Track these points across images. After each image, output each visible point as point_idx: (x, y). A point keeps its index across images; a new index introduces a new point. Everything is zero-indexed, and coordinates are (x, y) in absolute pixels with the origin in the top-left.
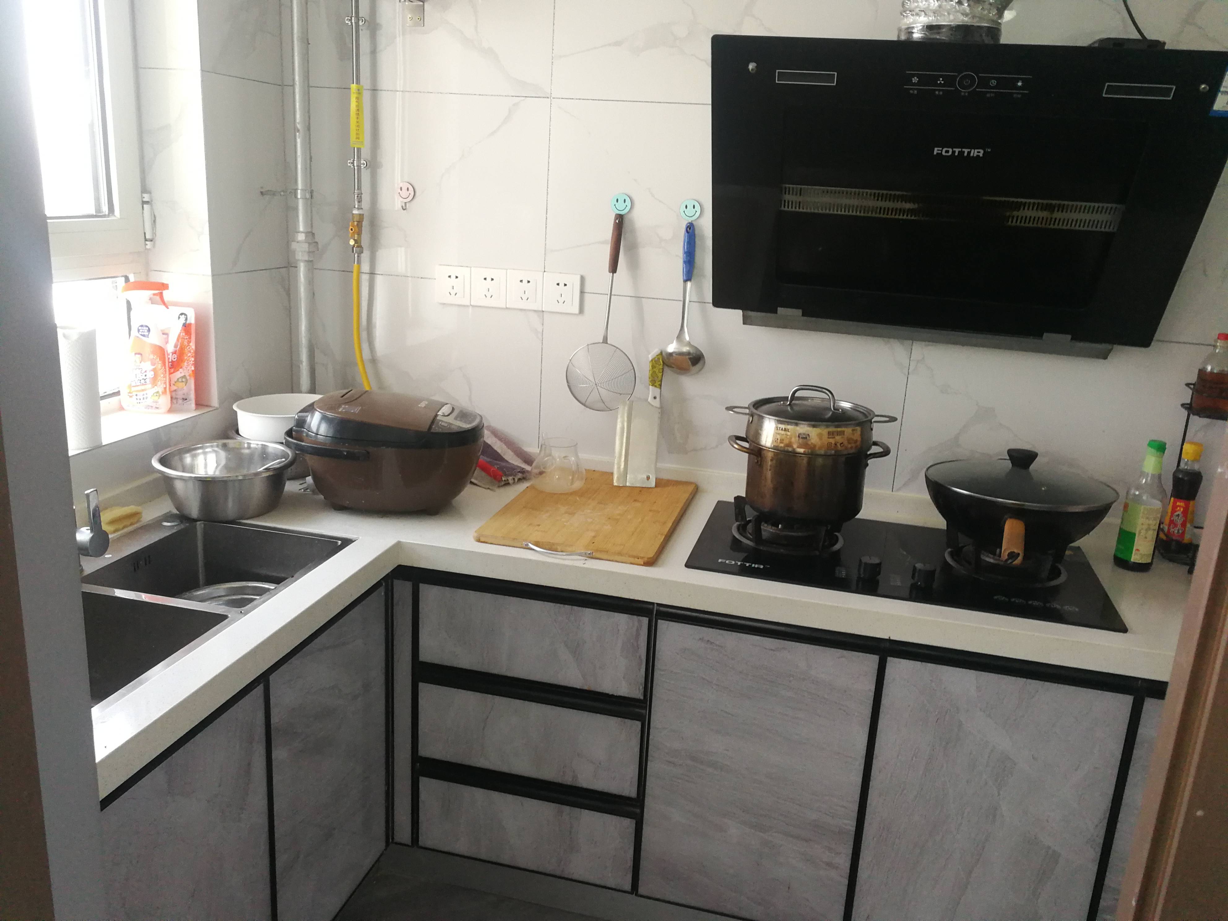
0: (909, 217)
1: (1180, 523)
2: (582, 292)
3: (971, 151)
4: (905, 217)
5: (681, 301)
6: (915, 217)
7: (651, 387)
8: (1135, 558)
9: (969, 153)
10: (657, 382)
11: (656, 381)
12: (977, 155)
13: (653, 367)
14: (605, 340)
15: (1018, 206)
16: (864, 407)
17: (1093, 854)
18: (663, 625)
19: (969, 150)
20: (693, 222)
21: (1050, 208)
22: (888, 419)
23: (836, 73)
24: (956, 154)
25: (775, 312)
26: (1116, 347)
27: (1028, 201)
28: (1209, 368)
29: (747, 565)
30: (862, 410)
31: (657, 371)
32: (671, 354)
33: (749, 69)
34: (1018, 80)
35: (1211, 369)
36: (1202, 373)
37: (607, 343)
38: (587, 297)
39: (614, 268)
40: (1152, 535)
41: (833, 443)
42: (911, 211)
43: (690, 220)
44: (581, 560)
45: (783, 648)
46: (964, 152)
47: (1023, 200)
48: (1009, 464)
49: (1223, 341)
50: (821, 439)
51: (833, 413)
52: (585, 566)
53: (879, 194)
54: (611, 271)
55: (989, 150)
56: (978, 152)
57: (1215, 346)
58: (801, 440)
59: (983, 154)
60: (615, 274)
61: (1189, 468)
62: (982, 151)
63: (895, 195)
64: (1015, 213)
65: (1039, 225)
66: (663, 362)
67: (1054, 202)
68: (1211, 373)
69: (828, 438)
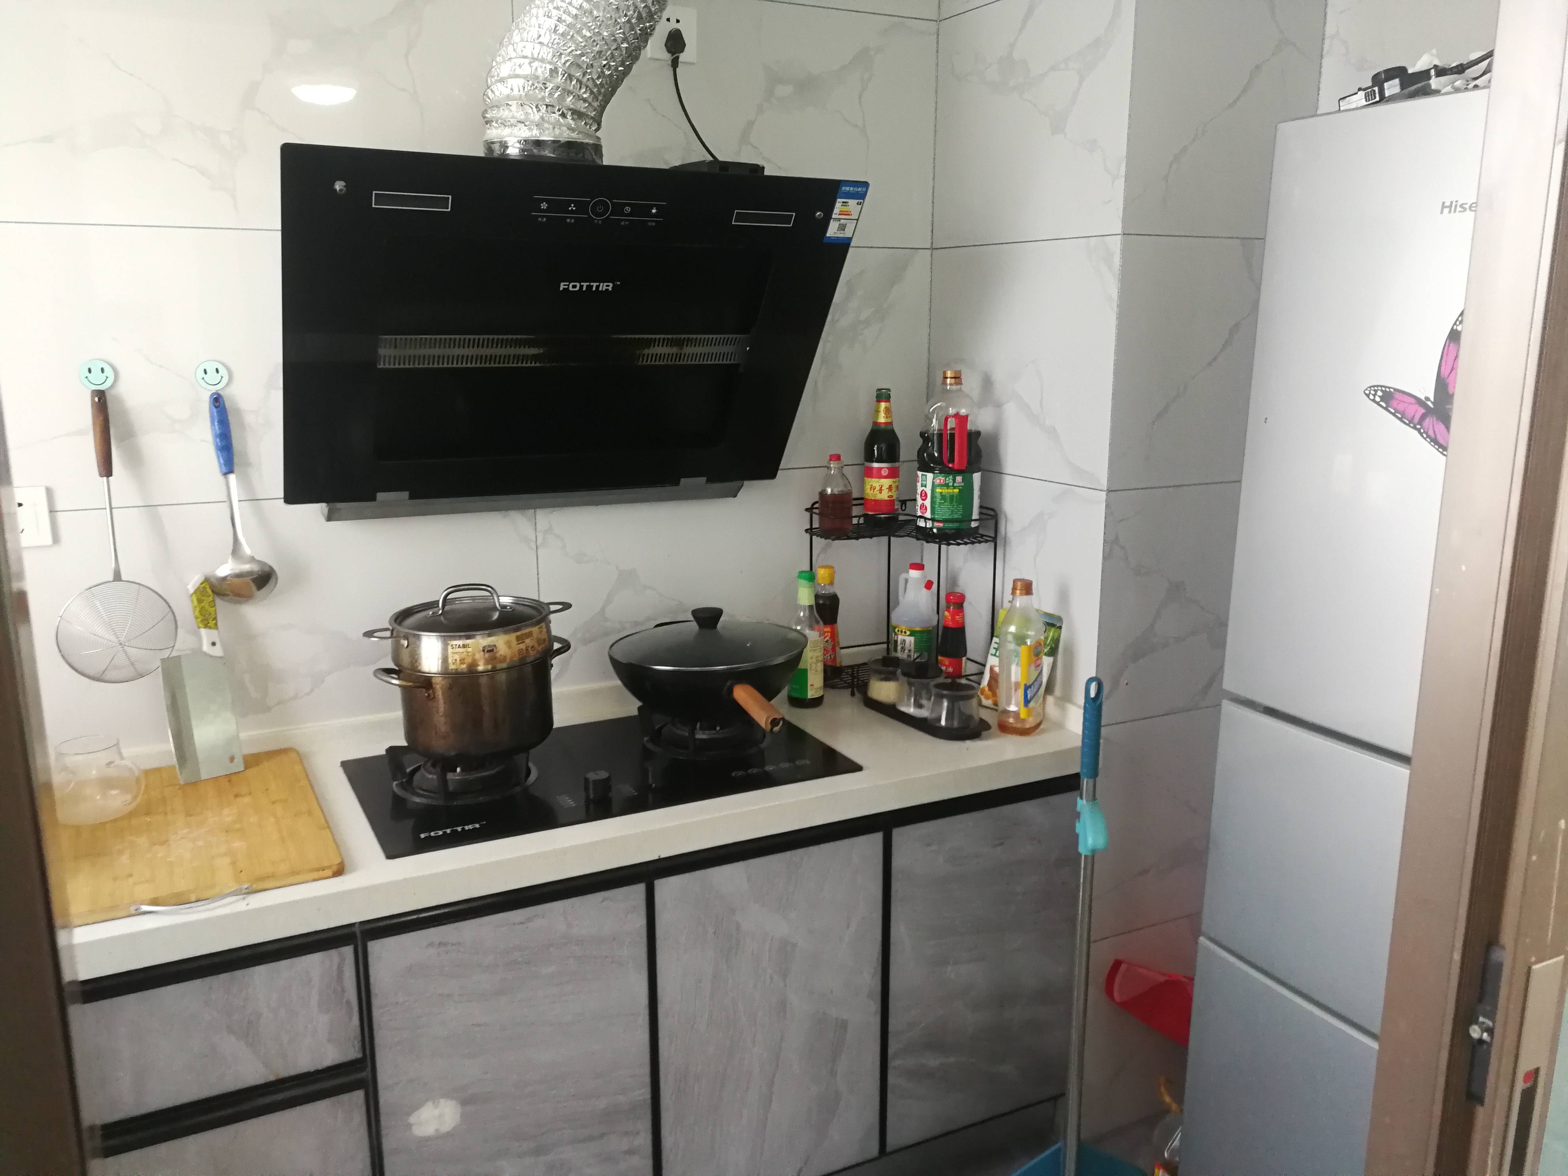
0: (533, 365)
1: (831, 647)
2: (52, 511)
3: (599, 285)
4: (529, 365)
5: (225, 502)
6: (540, 363)
7: (203, 631)
8: (811, 694)
9: (598, 287)
10: (210, 621)
11: (207, 620)
12: (606, 289)
13: (200, 601)
14: (117, 577)
15: (649, 343)
16: (527, 599)
17: (874, 1006)
18: (376, 947)
19: (598, 284)
20: (219, 392)
21: (680, 343)
22: (560, 607)
23: (450, 197)
24: (584, 289)
25: (374, 499)
26: (746, 483)
27: (658, 336)
28: (829, 491)
29: (459, 829)
30: (527, 603)
31: (207, 607)
32: (224, 579)
33: (336, 190)
34: (652, 207)
35: (832, 491)
36: (822, 494)
37: (121, 580)
38: (61, 517)
39: (106, 469)
40: (820, 667)
41: (524, 648)
42: (535, 358)
43: (214, 389)
44: (238, 900)
45: (535, 916)
46: (593, 286)
47: (653, 336)
48: (694, 626)
49: (836, 462)
50: (510, 647)
51: (501, 613)
52: (250, 907)
53: (498, 339)
54: (104, 473)
55: (619, 283)
56: (607, 286)
57: (829, 468)
58: (487, 655)
59: (612, 288)
60: (110, 478)
61: (827, 592)
62: (611, 285)
63: (516, 339)
64: (646, 351)
65: (669, 363)
66: (213, 591)
67: (683, 336)
68: (832, 495)
69: (518, 644)
